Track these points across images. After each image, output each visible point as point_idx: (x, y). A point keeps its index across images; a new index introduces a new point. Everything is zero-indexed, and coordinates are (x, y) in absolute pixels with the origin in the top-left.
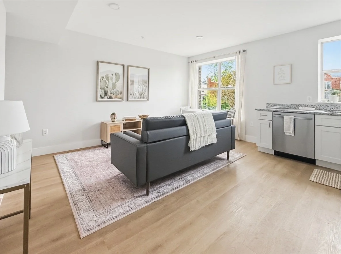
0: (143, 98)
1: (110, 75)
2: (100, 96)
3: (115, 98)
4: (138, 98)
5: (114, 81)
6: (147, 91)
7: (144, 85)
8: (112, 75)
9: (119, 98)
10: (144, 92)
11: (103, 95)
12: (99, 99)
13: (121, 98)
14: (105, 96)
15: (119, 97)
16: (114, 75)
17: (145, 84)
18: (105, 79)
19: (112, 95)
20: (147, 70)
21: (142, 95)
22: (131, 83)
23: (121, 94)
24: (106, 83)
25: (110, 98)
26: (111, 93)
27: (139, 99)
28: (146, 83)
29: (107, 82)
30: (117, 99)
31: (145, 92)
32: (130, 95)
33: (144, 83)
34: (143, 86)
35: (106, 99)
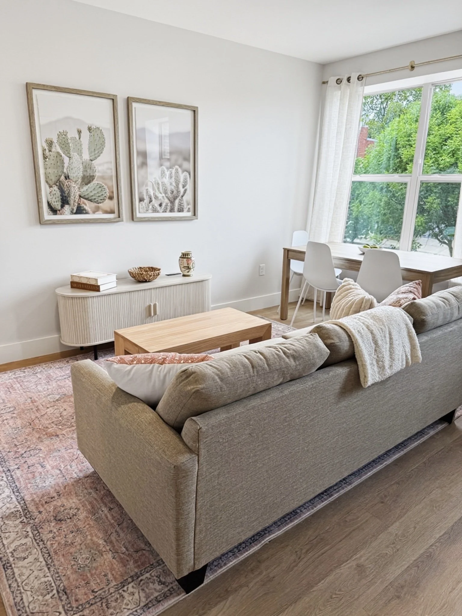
0: (181, 210)
1: (72, 134)
2: (49, 204)
3: (94, 212)
4: (165, 211)
5: (86, 156)
6: (189, 187)
7: (180, 166)
8: (79, 132)
9: (106, 212)
10: (182, 194)
11: (57, 205)
12: (47, 216)
13: (112, 212)
14: (62, 206)
15: (109, 210)
16: (86, 134)
17: (186, 165)
18: (57, 148)
19: (86, 201)
20: (190, 113)
21: (177, 201)
22: (141, 159)
23: (111, 198)
24: (63, 162)
25: (80, 210)
26: (80, 196)
27: (168, 214)
28: (187, 159)
29: (66, 160)
30: (99, 215)
31: (185, 191)
32: (141, 200)
33: (180, 161)
34: (179, 170)
35: (67, 214)
